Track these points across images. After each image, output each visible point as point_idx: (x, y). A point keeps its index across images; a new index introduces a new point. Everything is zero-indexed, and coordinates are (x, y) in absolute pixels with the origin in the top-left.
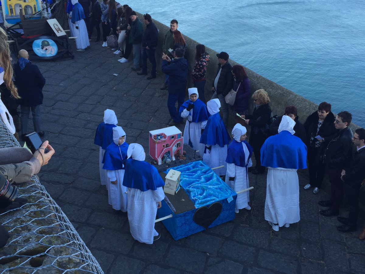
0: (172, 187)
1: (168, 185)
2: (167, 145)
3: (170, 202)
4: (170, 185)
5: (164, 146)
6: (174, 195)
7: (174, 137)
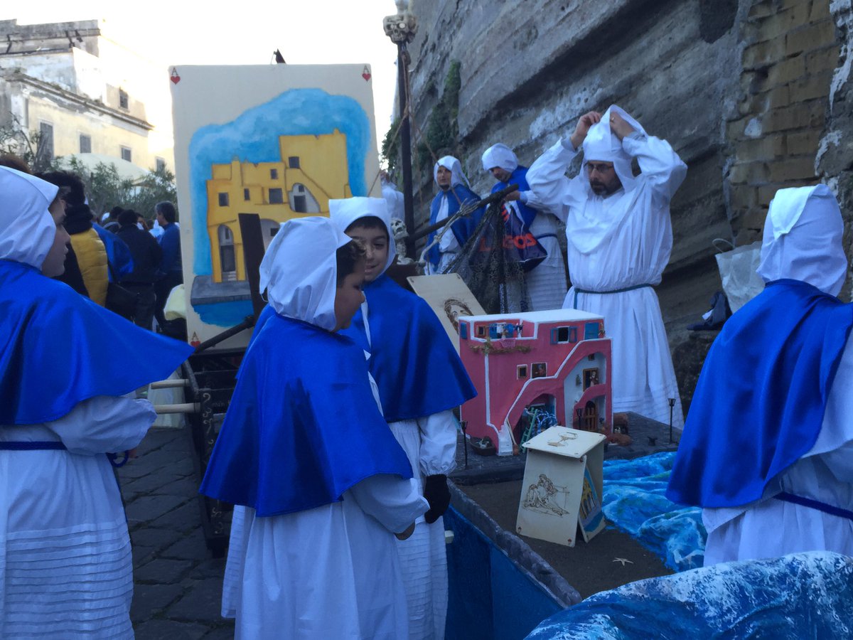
0: (560, 498)
1: (542, 492)
2: (536, 368)
3: (546, 566)
4: (551, 490)
5: (523, 371)
6: (572, 544)
7: (571, 336)
